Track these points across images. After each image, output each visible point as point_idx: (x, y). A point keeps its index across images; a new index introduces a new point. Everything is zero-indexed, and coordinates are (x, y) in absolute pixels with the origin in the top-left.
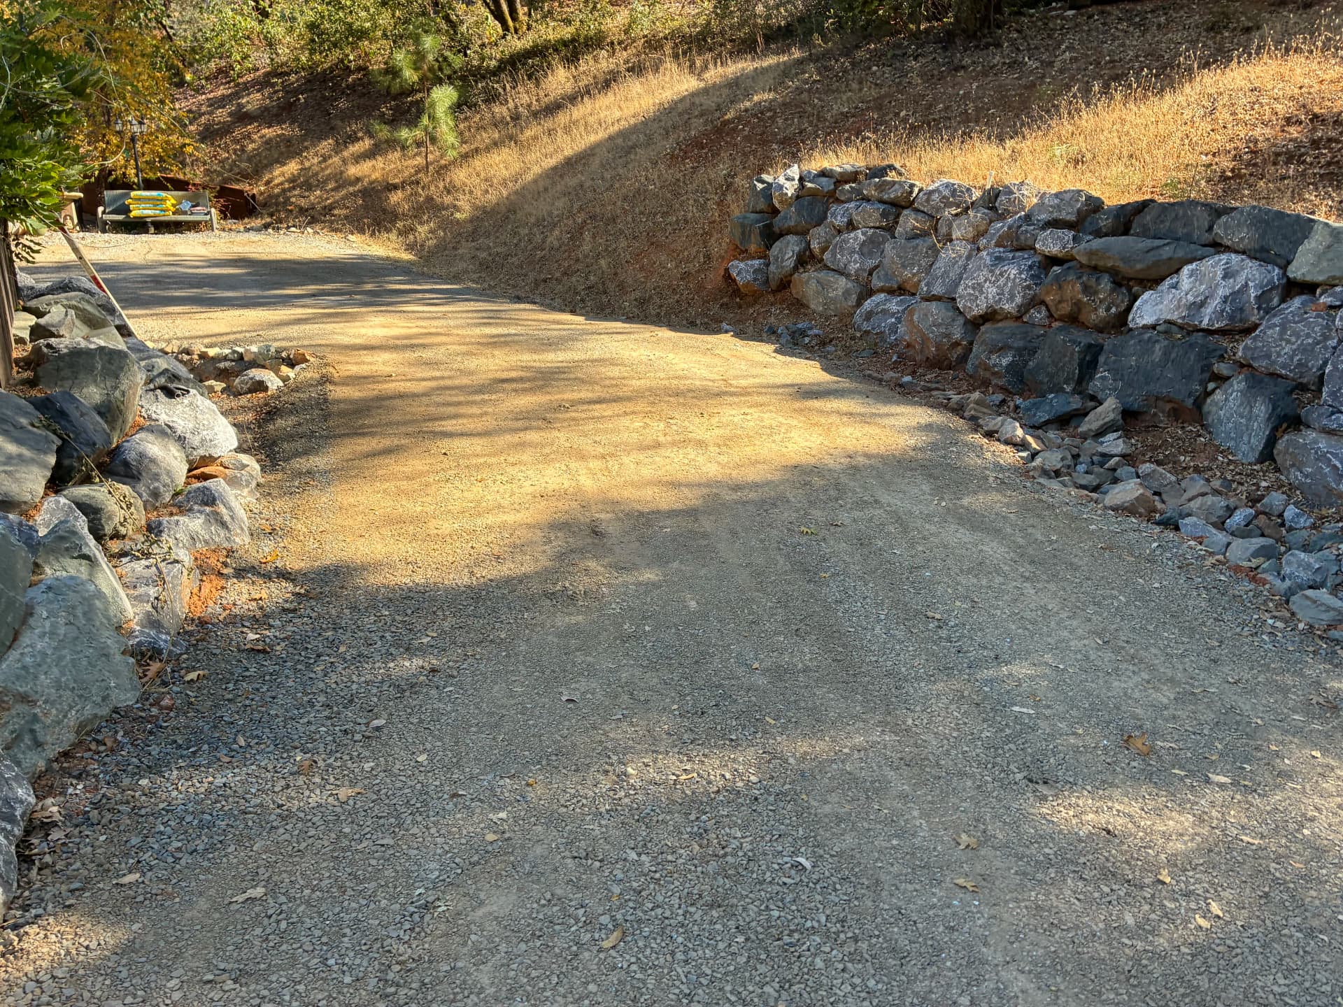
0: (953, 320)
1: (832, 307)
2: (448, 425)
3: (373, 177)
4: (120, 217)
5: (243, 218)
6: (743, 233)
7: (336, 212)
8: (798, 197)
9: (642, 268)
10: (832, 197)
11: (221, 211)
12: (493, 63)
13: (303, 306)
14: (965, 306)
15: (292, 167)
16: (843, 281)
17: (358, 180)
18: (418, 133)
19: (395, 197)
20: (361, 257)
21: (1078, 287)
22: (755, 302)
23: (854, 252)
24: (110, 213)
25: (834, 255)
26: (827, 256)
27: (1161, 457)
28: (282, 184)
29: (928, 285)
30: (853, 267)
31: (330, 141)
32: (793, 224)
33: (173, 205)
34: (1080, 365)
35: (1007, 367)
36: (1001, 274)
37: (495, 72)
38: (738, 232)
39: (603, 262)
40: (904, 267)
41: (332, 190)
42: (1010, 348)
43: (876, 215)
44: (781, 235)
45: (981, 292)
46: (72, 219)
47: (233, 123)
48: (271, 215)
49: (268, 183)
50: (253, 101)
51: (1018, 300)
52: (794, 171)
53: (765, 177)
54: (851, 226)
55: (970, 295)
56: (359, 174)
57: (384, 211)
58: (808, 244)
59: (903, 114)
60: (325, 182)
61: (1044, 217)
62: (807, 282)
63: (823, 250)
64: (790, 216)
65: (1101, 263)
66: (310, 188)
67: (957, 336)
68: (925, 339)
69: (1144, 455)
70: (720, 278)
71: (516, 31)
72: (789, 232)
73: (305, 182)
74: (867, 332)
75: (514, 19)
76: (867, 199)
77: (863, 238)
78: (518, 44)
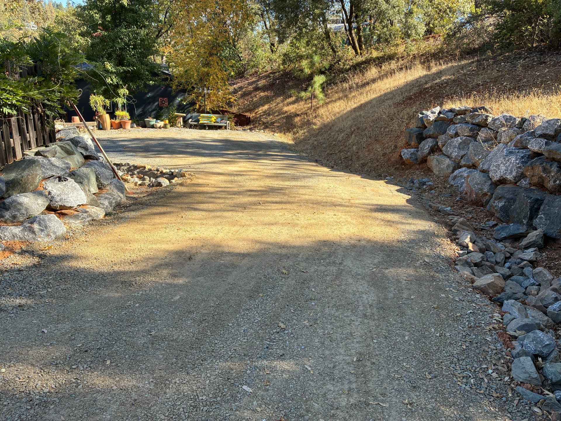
0: (485, 182)
1: (442, 172)
2: (202, 206)
3: (292, 111)
4: (196, 123)
5: (244, 126)
6: (410, 137)
7: (275, 124)
8: (435, 121)
9: (369, 151)
10: (451, 122)
11: (235, 123)
12: (348, 67)
13: (225, 158)
14: (492, 175)
15: (266, 107)
16: (447, 161)
17: (286, 112)
18: (308, 94)
19: (297, 119)
20: (272, 142)
21: (541, 168)
22: (410, 168)
23: (455, 147)
24: (193, 122)
25: (447, 148)
26: (444, 149)
27: (552, 265)
28: (261, 113)
29: (483, 165)
30: (454, 154)
31: (282, 97)
32: (431, 133)
33: (215, 119)
34: (531, 210)
35: (501, 207)
36: (508, 160)
37: (347, 70)
38: (408, 136)
39: (354, 147)
40: (475, 155)
41: (276, 116)
42: (505, 198)
43: (467, 130)
44: (426, 138)
45: (499, 169)
46: (180, 123)
47: (253, 91)
48: (253, 125)
49: (256, 113)
50: (261, 83)
51: (514, 174)
52: (437, 109)
53: (424, 112)
54: (457, 135)
55: (494, 170)
56: (287, 110)
57: (292, 125)
58: (437, 143)
59: (505, 84)
60: (275, 113)
61: (539, 132)
62: (433, 160)
63: (443, 146)
64: (431, 130)
65: (555, 157)
66: (269, 115)
67: (486, 190)
68: (472, 191)
69: (543, 262)
70: (398, 156)
71: (361, 54)
72: (430, 137)
73: (267, 113)
74: (452, 185)
75: (360, 49)
76: (467, 123)
77: (460, 141)
78: (360, 59)
